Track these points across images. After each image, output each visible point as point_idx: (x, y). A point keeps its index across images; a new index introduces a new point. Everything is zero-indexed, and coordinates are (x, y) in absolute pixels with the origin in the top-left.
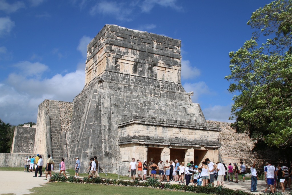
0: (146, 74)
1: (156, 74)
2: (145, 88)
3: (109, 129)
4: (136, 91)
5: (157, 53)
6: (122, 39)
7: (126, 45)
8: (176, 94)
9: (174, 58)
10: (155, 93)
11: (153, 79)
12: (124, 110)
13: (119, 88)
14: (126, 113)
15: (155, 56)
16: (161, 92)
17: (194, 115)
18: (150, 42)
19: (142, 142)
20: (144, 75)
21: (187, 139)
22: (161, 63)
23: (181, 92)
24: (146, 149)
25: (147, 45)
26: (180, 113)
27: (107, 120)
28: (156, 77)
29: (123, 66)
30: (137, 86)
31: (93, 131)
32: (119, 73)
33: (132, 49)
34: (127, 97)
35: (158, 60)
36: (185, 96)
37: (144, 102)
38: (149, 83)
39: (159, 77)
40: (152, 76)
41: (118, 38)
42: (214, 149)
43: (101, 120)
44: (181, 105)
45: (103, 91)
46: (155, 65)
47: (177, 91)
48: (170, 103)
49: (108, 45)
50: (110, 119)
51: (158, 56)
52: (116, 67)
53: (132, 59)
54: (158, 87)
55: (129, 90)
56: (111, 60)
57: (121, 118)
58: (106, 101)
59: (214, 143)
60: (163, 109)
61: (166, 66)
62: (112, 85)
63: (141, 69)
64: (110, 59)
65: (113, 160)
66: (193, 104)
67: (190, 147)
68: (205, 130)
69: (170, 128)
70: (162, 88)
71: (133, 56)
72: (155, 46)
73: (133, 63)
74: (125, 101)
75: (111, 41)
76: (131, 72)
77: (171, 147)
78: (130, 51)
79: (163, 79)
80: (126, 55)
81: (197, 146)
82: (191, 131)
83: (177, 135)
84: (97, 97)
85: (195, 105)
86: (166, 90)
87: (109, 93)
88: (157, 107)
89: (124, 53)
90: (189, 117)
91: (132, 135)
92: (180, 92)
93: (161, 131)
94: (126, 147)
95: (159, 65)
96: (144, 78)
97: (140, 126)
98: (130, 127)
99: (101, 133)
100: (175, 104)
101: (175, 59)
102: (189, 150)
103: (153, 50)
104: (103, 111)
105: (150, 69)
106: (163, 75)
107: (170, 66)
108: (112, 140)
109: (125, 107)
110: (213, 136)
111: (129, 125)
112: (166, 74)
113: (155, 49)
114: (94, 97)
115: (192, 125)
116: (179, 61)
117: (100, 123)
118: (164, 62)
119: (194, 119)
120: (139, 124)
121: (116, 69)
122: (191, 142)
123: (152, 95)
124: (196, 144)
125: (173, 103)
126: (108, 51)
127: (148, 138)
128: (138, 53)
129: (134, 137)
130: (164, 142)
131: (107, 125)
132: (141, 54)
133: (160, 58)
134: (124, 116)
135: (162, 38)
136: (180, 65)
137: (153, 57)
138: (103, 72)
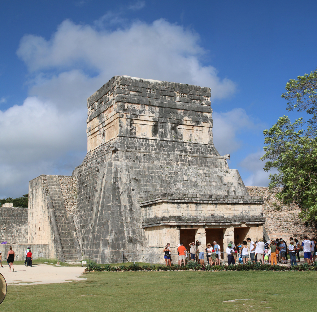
0: (169, 136)
1: (182, 135)
2: (169, 155)
3: (131, 210)
4: (158, 159)
5: (180, 107)
6: (137, 94)
7: (142, 101)
8: (208, 159)
9: (202, 112)
10: (182, 161)
11: (178, 142)
12: (146, 185)
13: (137, 158)
14: (149, 188)
15: (179, 112)
16: (190, 158)
17: (232, 184)
18: (172, 94)
19: (173, 223)
20: (166, 137)
21: (225, 217)
22: (187, 120)
23: (215, 156)
24: (178, 232)
25: (168, 99)
26: (214, 184)
27: (127, 199)
28: (182, 139)
29: (139, 129)
30: (159, 153)
31: (112, 213)
32: (135, 138)
33: (149, 105)
34: (149, 168)
35: (183, 117)
36: (219, 160)
37: (170, 173)
38: (174, 147)
39: (186, 139)
40: (177, 138)
41: (132, 93)
42: (257, 225)
43: (120, 200)
44: (216, 173)
45: (119, 163)
46: (180, 123)
47: (209, 155)
48: (201, 171)
49: (120, 104)
50: (130, 197)
51: (182, 111)
52: (132, 130)
53: (151, 119)
54: (186, 152)
55: (150, 159)
56: (125, 122)
57: (143, 195)
58: (123, 176)
59: (257, 218)
60: (194, 180)
61: (194, 124)
62: (128, 154)
63: (162, 130)
64: (123, 120)
65: (138, 247)
66: (230, 170)
67: (229, 226)
68: (246, 203)
69: (204, 205)
70: (190, 152)
71: (151, 114)
72: (178, 98)
73: (152, 124)
74: (147, 173)
75: (124, 98)
76: (149, 135)
77: (206, 227)
78: (147, 108)
79: (190, 140)
80: (143, 114)
81: (237, 223)
82: (229, 206)
83: (213, 213)
84: (113, 171)
85: (233, 172)
86: (195, 155)
87: (127, 166)
88: (185, 178)
89: (140, 112)
90: (226, 188)
91: (160, 215)
92: (212, 155)
93: (194, 209)
94: (153, 230)
95: (184, 122)
96: (167, 141)
97: (170, 205)
98: (157, 206)
99: (121, 215)
100: (207, 172)
101: (204, 113)
102: (228, 229)
103: (176, 105)
104: (121, 188)
105: (174, 129)
106: (191, 135)
107: (198, 123)
108: (135, 222)
109: (147, 181)
110: (255, 211)
111: (156, 204)
112: (194, 134)
113: (178, 103)
114: (109, 171)
115: (230, 200)
116: (209, 115)
117: (120, 203)
118: (191, 118)
119: (233, 189)
120: (168, 202)
121: (131, 133)
122: (230, 220)
123: (179, 163)
124: (235, 221)
125: (205, 171)
126: (121, 111)
127: (179, 218)
128: (157, 109)
129: (163, 219)
130: (198, 222)
131: (128, 205)
132: (160, 112)
133: (185, 114)
134: (147, 192)
135: (187, 87)
136: (212, 121)
137: (175, 113)
138: (115, 137)
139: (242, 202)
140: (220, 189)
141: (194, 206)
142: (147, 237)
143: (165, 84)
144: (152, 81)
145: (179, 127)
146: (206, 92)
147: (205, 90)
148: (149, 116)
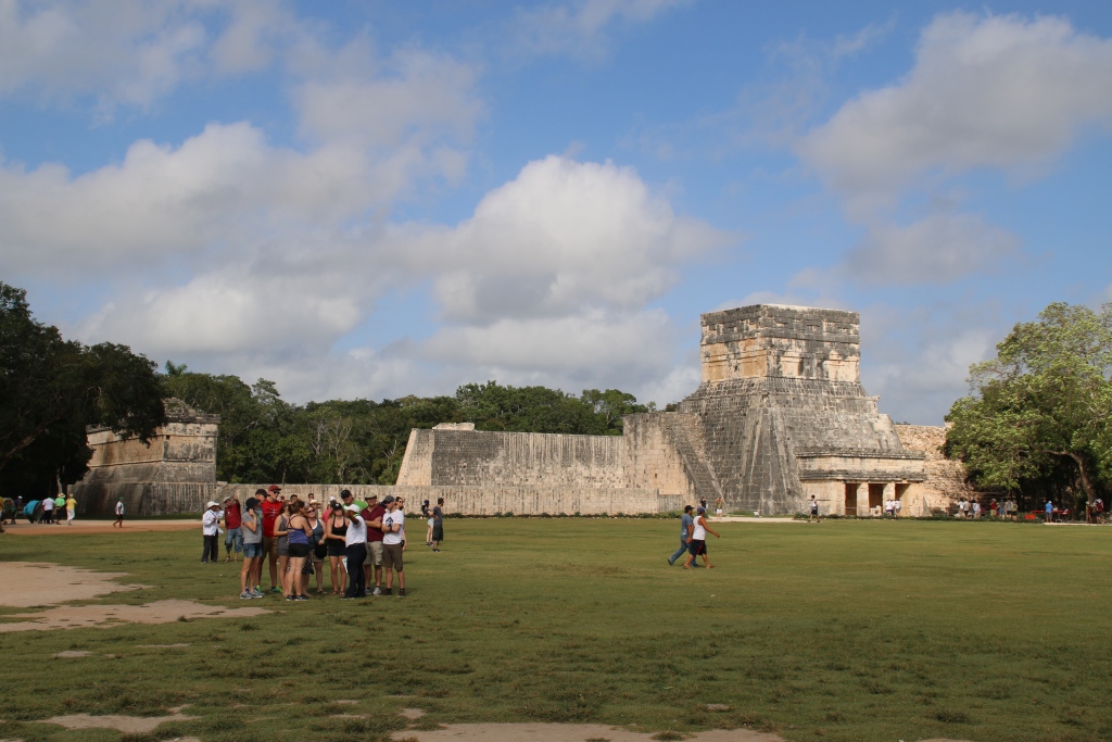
0: (814, 374)
1: (827, 373)
2: (817, 398)
3: (788, 460)
4: (808, 403)
5: (827, 339)
6: (783, 325)
7: (789, 334)
8: (856, 402)
9: (850, 343)
10: (830, 404)
11: (824, 381)
12: (800, 434)
13: (787, 402)
15: (825, 344)
16: (838, 401)
17: (883, 432)
18: (819, 323)
19: (840, 477)
20: (812, 376)
21: (887, 472)
22: (834, 354)
23: (863, 397)
24: (844, 485)
25: (814, 329)
26: (865, 432)
27: (784, 448)
28: (827, 377)
29: (786, 367)
30: (807, 396)
32: (782, 378)
33: (796, 339)
34: (801, 414)
35: (829, 351)
36: (868, 403)
37: (822, 420)
38: (820, 387)
39: (832, 377)
40: (823, 376)
41: (779, 325)
42: (918, 482)
43: (777, 450)
44: (866, 418)
45: (773, 409)
46: (826, 358)
47: (856, 397)
48: (851, 417)
49: (768, 339)
50: (786, 446)
51: (829, 343)
52: (778, 368)
53: (797, 355)
54: (832, 393)
55: (798, 403)
56: (772, 360)
57: (798, 445)
58: (779, 424)
59: (918, 475)
60: (844, 427)
61: (840, 358)
62: (779, 397)
63: (808, 367)
64: (770, 358)
66: (880, 415)
67: (890, 481)
68: (908, 458)
69: (868, 459)
70: (837, 393)
71: (798, 349)
72: (825, 327)
73: (798, 360)
74: (800, 420)
75: (771, 332)
76: (795, 374)
77: (870, 482)
78: (794, 342)
79: (836, 378)
80: (790, 350)
81: (898, 479)
82: (891, 461)
83: (876, 467)
84: (770, 418)
85: (884, 417)
86: (842, 396)
88: (836, 425)
89: (787, 348)
90: (876, 436)
91: (826, 469)
92: (860, 397)
93: (859, 463)
94: (814, 483)
95: (831, 357)
96: (812, 380)
97: (837, 459)
98: (822, 459)
99: (780, 466)
100: (857, 418)
101: (852, 345)
102: (889, 485)
103: (822, 336)
104: (778, 436)
105: (820, 365)
106: (837, 372)
107: (845, 357)
108: (792, 474)
109: (800, 429)
110: (916, 467)
111: (820, 457)
112: (840, 370)
113: (825, 334)
114: (765, 419)
115: (892, 454)
116: (856, 347)
117: (778, 453)
118: (838, 351)
119: (884, 438)
120: (836, 456)
121: (778, 373)
122: (892, 475)
123: (828, 407)
124: (897, 477)
125: (855, 417)
126: (769, 348)
127: (845, 473)
128: (803, 343)
129: (831, 472)
130: (861, 476)
131: (785, 455)
132: (807, 345)
133: (831, 346)
134: (801, 441)
135: (834, 313)
136: (859, 353)
137: (822, 346)
138: (759, 376)
139: (904, 457)
140: (871, 437)
142: (804, 489)
143: (811, 312)
144: (798, 308)
145: (825, 362)
146: (854, 319)
147: (853, 316)
148: (796, 351)
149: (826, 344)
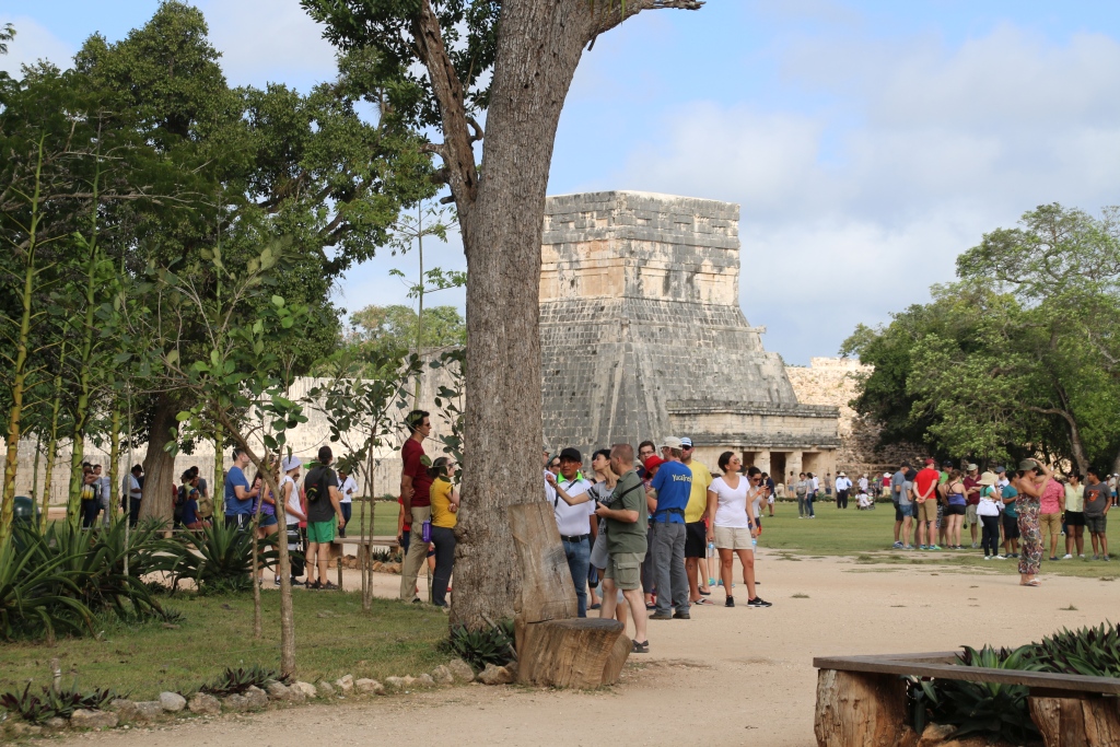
0: (683, 294)
1: (699, 292)
3: (659, 419)
5: (700, 243)
6: (646, 223)
7: (653, 235)
8: (736, 333)
9: (727, 249)
10: (705, 337)
11: (695, 303)
12: (671, 381)
13: (653, 335)
14: (675, 385)
16: (714, 333)
17: (773, 378)
18: (689, 219)
20: (680, 296)
21: (793, 435)
22: (708, 265)
23: (744, 328)
25: (683, 228)
26: (751, 377)
27: (653, 402)
28: (699, 298)
29: (648, 283)
30: (676, 326)
32: (643, 299)
33: (662, 242)
34: (672, 353)
35: (702, 260)
36: (751, 335)
37: (697, 361)
38: (691, 313)
39: (704, 299)
40: (693, 297)
41: (640, 222)
42: (830, 450)
43: (645, 404)
44: (752, 359)
46: (697, 270)
47: (736, 327)
48: (734, 357)
49: (625, 242)
50: (656, 399)
51: (701, 249)
52: (639, 285)
53: (662, 266)
54: (706, 321)
55: (667, 336)
56: (631, 273)
57: (670, 397)
58: (646, 367)
59: (830, 440)
60: (726, 371)
61: (715, 271)
62: (642, 327)
63: (676, 284)
67: (797, 449)
68: (818, 416)
69: (770, 418)
70: (712, 322)
71: (663, 257)
72: (696, 225)
73: (663, 274)
74: (671, 361)
75: (630, 232)
76: (659, 294)
77: (772, 450)
78: (658, 246)
79: (709, 300)
80: (653, 259)
81: (807, 446)
82: (798, 420)
83: (779, 429)
84: (634, 358)
85: (773, 356)
86: (719, 326)
88: (716, 368)
89: (650, 255)
90: (766, 385)
91: (717, 431)
92: (741, 327)
93: (759, 424)
95: (703, 269)
96: (681, 302)
99: (649, 427)
100: (741, 358)
101: (729, 251)
102: (795, 454)
103: (694, 239)
104: (645, 384)
105: (690, 281)
106: (710, 291)
107: (721, 269)
110: (826, 428)
112: (715, 288)
113: (697, 235)
114: (628, 359)
116: (735, 254)
117: (646, 408)
118: (713, 261)
119: (775, 387)
121: (639, 291)
122: (799, 440)
124: (806, 443)
125: (738, 357)
126: (627, 255)
127: (743, 436)
128: (670, 248)
130: (762, 442)
131: (655, 411)
132: (675, 251)
133: (704, 253)
134: (673, 392)
135: (708, 205)
136: (739, 263)
137: (693, 253)
138: (612, 297)
139: (814, 415)
140: (759, 386)
141: (758, 419)
143: (680, 203)
144: (664, 197)
145: (698, 276)
146: (732, 213)
147: (732, 208)
148: (660, 260)
149: (698, 250)
